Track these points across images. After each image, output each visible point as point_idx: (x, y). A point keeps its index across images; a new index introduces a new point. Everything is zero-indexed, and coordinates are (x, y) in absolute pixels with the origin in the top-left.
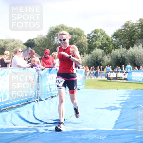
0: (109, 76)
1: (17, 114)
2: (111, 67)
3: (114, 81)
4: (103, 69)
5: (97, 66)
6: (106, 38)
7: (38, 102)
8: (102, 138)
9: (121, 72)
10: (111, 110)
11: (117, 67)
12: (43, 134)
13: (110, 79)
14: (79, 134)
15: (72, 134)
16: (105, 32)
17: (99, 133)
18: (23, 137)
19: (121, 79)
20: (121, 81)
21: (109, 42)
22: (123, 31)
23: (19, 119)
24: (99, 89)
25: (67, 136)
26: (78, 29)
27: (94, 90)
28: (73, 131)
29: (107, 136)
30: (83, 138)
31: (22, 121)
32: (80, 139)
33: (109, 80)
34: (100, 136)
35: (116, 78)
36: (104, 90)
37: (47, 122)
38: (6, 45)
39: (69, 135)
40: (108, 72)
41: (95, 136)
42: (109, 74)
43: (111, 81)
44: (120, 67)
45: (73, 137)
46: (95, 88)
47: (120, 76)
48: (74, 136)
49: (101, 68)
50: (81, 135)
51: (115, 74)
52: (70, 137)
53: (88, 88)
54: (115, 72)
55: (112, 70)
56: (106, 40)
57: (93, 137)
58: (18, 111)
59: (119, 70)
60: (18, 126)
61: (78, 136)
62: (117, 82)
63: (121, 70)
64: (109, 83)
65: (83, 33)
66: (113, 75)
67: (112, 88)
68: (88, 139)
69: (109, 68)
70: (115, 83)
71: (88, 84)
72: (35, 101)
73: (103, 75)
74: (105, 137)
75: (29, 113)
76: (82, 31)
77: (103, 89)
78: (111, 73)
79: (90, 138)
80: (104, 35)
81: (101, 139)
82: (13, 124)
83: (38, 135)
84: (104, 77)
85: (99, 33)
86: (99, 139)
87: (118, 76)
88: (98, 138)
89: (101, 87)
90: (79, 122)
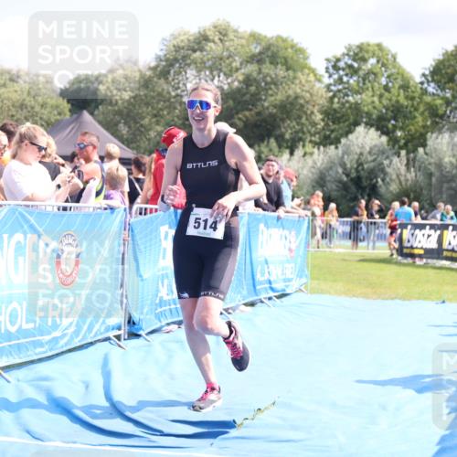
1: (39, 388)
2: (416, 204)
7: (122, 343)
9: (455, 228)
11: (441, 205)
16: (394, 58)
19: (454, 255)
21: (411, 99)
35: (437, 253)
37: (166, 430)
40: (403, 226)
44: (449, 207)
49: (376, 208)
54: (432, 227)
55: (418, 221)
58: (45, 379)
59: (449, 221)
60: (50, 440)
62: (441, 268)
63: (455, 221)
64: (407, 273)
72: (108, 339)
75: (87, 387)
76: (301, 51)
80: (394, 70)
82: (28, 432)
90: (292, 435)
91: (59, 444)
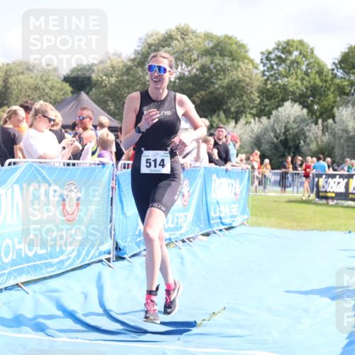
1: (50, 298)
2: (329, 160)
6: (317, 68)
7: (111, 264)
16: (312, 51)
21: (325, 81)
27: (275, 231)
33: (321, 202)
40: (319, 176)
46: (279, 226)
49: (299, 162)
53: (259, 225)
54: (341, 176)
55: (330, 172)
58: (55, 291)
60: (58, 337)
67: (333, 228)
72: (101, 261)
75: (86, 297)
77: (303, 228)
80: (312, 60)
82: (43, 331)
90: (238, 332)
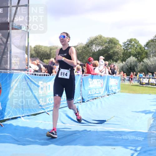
0: (141, 82)
1: (64, 113)
2: (143, 73)
3: (146, 87)
4: (136, 75)
5: (130, 72)
6: (140, 47)
7: (81, 103)
8: (141, 139)
9: (152, 78)
10: (146, 114)
11: (149, 73)
12: (89, 133)
13: (143, 84)
14: (120, 134)
15: (114, 134)
16: (138, 42)
17: (137, 134)
18: (72, 134)
19: (152, 84)
20: (153, 86)
21: (142, 50)
22: (155, 41)
23: (67, 118)
24: (133, 93)
25: (110, 135)
26: (114, 38)
27: (128, 94)
28: (115, 131)
29: (145, 138)
30: (124, 138)
31: (70, 120)
32: (121, 139)
33: (141, 86)
34: (139, 138)
35: (148, 84)
36: (138, 94)
37: (91, 122)
38: (52, 51)
39: (111, 135)
40: (141, 78)
41: (134, 137)
42: (141, 80)
43: (143, 86)
44: (151, 74)
45: (114, 137)
46: (129, 92)
47: (152, 82)
48: (116, 136)
49: (135, 74)
50: (122, 136)
51: (148, 80)
52: (112, 137)
53: (123, 92)
54: (147, 78)
55: (144, 77)
56: (139, 49)
57: (132, 138)
58: (65, 111)
59: (151, 77)
60: (67, 124)
61: (119, 136)
62: (149, 87)
63: (152, 77)
64: (142, 88)
65: (119, 42)
66: (145, 81)
67: (145, 93)
68: (128, 139)
69: (141, 74)
70: (147, 88)
71: (123, 89)
72: (78, 103)
73: (136, 80)
74: (143, 138)
76: (118, 41)
77: (136, 93)
78: (144, 79)
79: (130, 139)
80: (138, 44)
81: (139, 140)
82: (62, 122)
83: (84, 133)
84: (137, 82)
85: (133, 42)
86: (138, 140)
87: (150, 82)
88: (136, 139)
89: (135, 92)
90: (118, 123)
91: (69, 125)
